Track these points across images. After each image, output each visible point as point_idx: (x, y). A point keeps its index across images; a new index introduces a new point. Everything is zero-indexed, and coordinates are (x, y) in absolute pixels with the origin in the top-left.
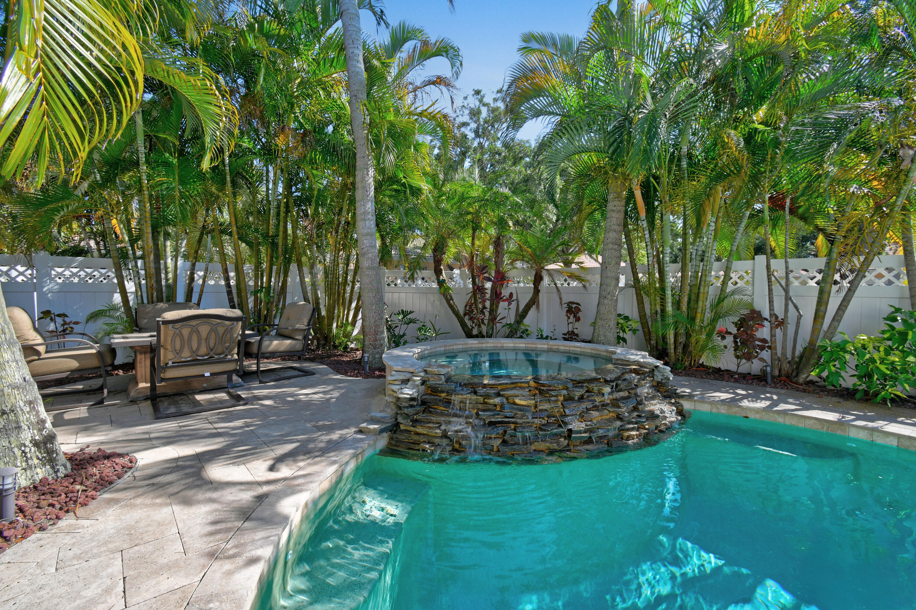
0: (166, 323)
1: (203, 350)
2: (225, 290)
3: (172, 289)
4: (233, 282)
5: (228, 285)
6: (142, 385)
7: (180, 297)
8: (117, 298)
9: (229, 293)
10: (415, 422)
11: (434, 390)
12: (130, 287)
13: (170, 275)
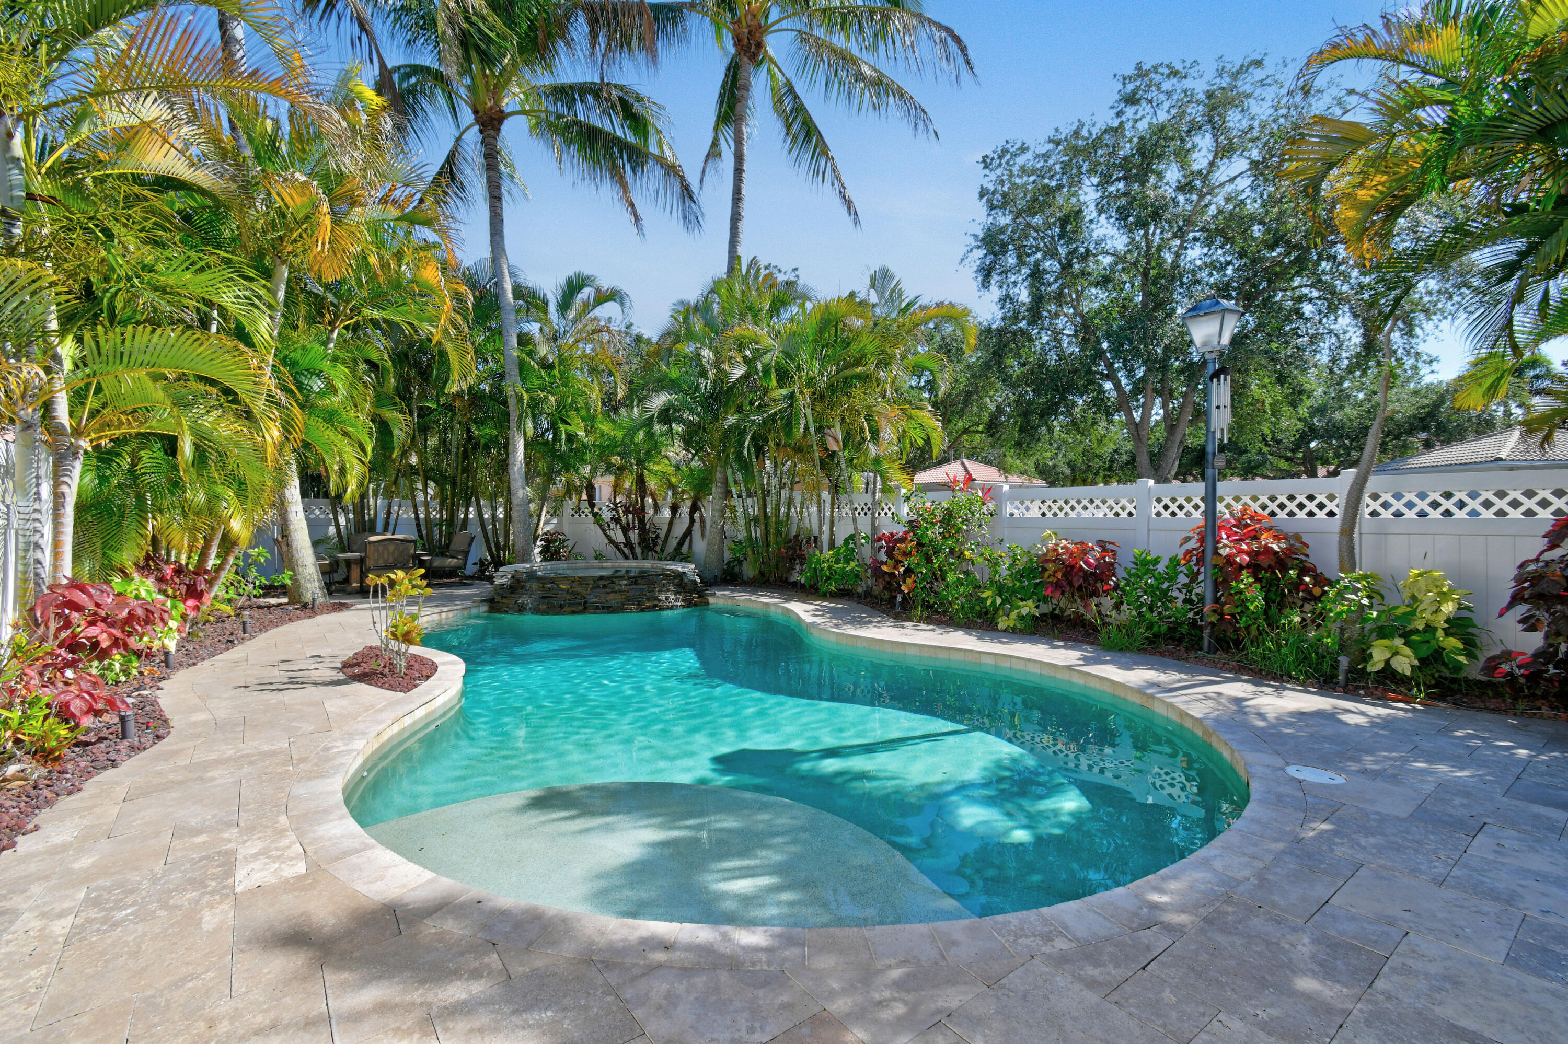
0: (370, 543)
1: (391, 560)
2: (414, 522)
3: (373, 522)
4: (422, 516)
5: (417, 518)
6: (355, 585)
7: (380, 526)
8: (332, 530)
9: (418, 525)
10: (503, 597)
11: (519, 581)
12: (342, 521)
13: (372, 512)
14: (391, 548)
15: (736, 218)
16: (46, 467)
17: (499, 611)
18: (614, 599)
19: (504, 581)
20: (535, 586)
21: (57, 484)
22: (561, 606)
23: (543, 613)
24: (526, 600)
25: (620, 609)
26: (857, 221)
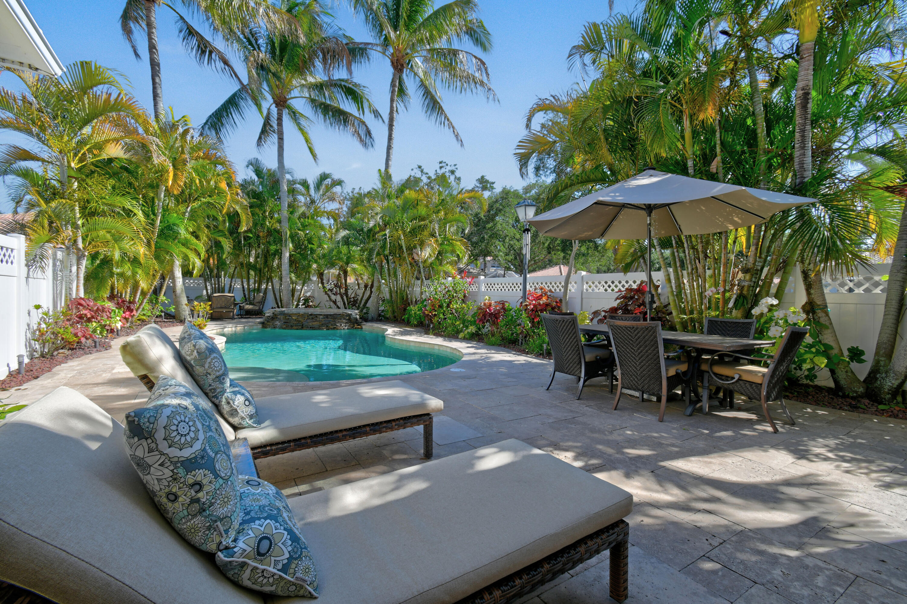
0: (214, 297)
1: (223, 304)
5: (243, 287)
7: (227, 289)
8: (205, 292)
9: (244, 291)
10: (268, 322)
11: (275, 315)
12: (209, 288)
13: (223, 284)
14: (223, 299)
15: (389, 148)
16: (74, 261)
17: (266, 328)
18: (316, 324)
19: (268, 315)
20: (282, 317)
21: (78, 268)
22: (292, 326)
23: (284, 329)
24: (278, 323)
25: (319, 328)
26: (462, 145)
